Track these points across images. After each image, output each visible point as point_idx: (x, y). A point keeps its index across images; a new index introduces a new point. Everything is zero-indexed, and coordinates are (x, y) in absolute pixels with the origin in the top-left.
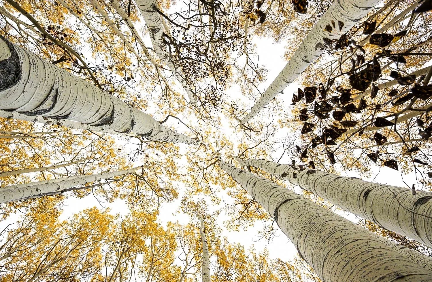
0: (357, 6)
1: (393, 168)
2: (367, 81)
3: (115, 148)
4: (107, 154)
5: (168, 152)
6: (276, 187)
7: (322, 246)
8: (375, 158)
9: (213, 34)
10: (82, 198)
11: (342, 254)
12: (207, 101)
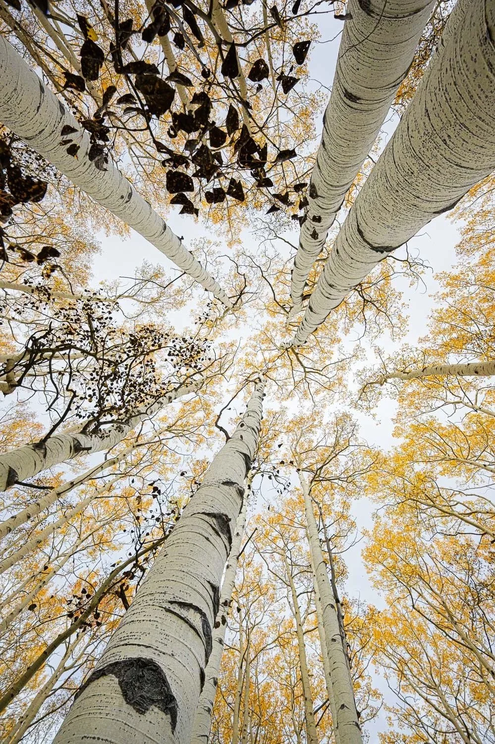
0: (39, 107)
1: (307, 49)
2: (157, 85)
3: (267, 516)
4: (278, 528)
5: (277, 428)
6: (337, 251)
7: (435, 169)
8: (290, 81)
9: (83, 351)
10: (348, 570)
11: (449, 136)
12: (193, 365)
